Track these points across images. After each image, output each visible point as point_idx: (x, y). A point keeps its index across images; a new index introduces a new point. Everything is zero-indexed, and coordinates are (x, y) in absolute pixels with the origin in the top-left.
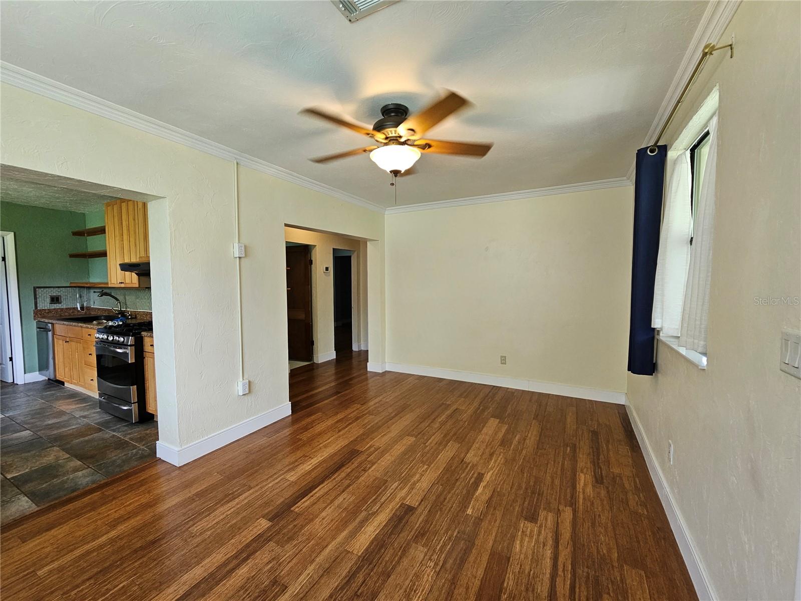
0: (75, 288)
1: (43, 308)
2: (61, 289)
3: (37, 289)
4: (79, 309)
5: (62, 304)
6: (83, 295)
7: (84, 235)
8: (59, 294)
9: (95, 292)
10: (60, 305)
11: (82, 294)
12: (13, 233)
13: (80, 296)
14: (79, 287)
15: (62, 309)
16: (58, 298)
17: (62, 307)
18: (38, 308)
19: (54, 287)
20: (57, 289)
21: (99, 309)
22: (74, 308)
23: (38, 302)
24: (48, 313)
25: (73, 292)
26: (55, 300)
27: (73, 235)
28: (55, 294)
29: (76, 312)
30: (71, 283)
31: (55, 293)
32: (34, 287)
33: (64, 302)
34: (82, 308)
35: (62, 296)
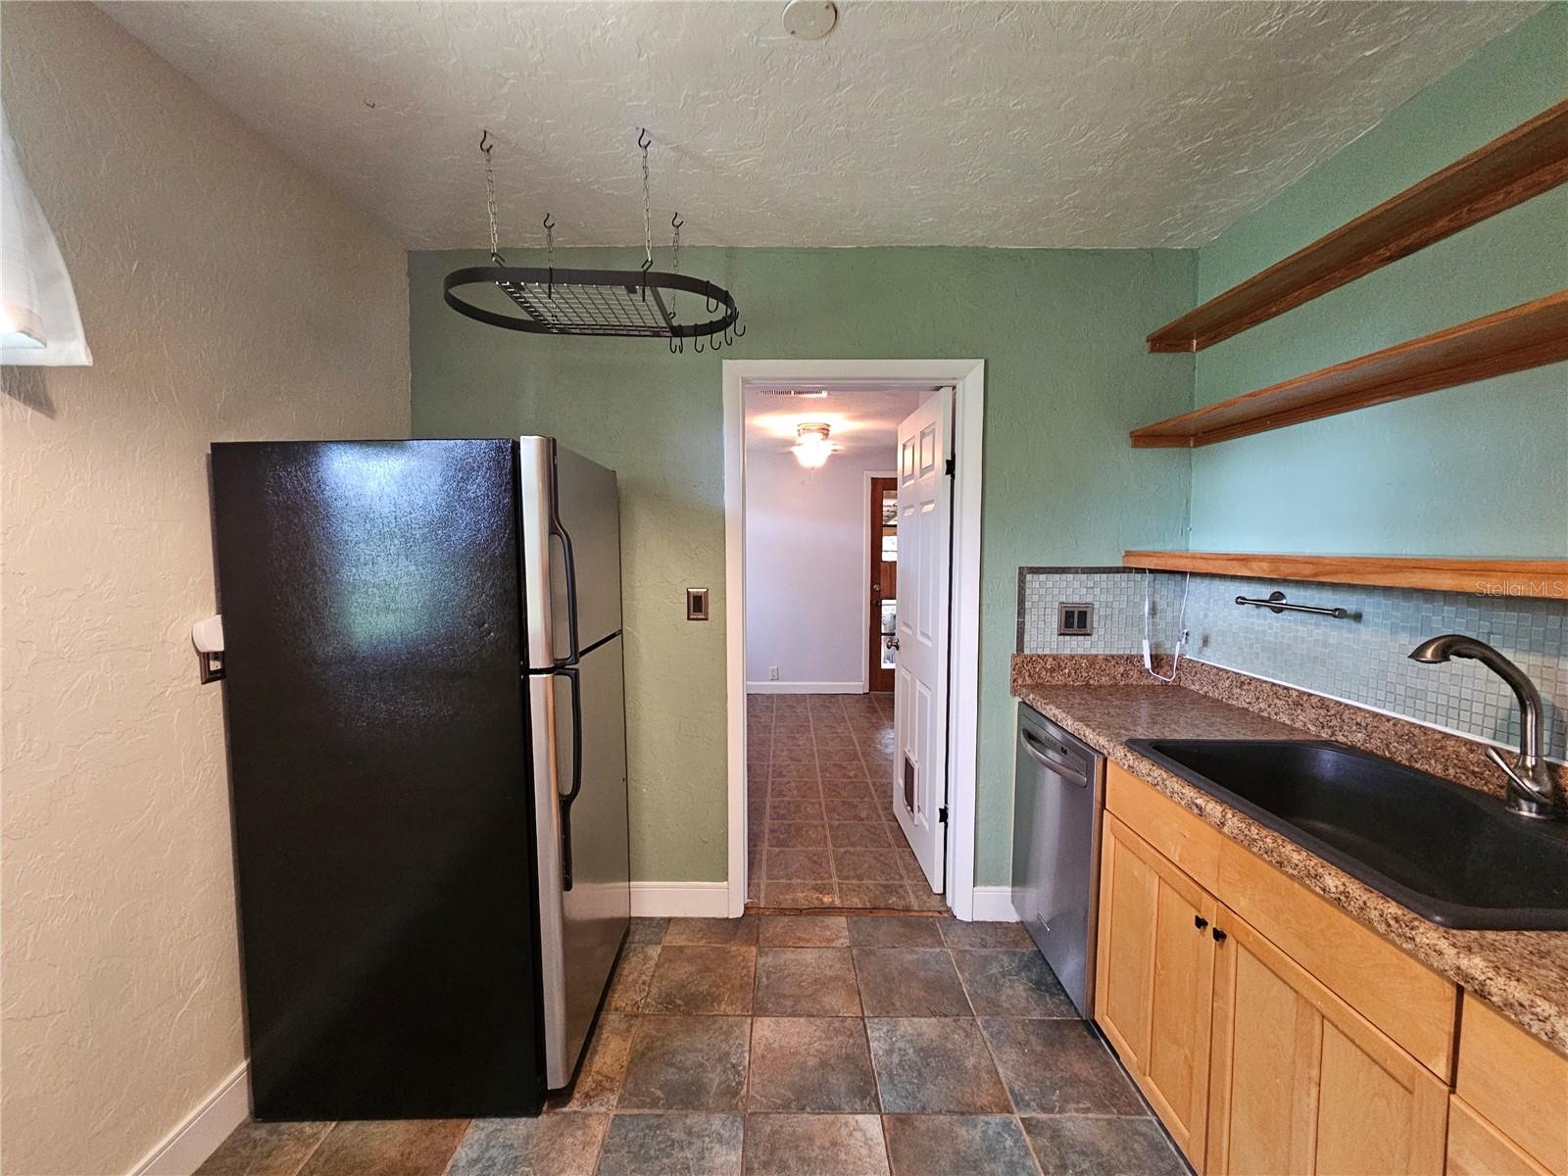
0: (1138, 577)
1: (1040, 652)
2: (1097, 577)
3: (1029, 577)
4: (1148, 664)
5: (1095, 637)
6: (1162, 605)
7: (1188, 349)
8: (1089, 599)
9: (1241, 601)
10: (1088, 644)
11: (1157, 598)
12: (983, 361)
13: (1153, 611)
14: (1151, 571)
15: (1092, 660)
16: (1085, 613)
17: (1094, 652)
18: (1027, 652)
19: (1075, 571)
20: (1084, 577)
21: (1242, 682)
22: (1129, 659)
23: (1027, 626)
24: (1052, 670)
25: (1131, 592)
26: (1075, 621)
27: (1153, 350)
28: (1076, 599)
29: (1135, 674)
30: (1128, 554)
31: (1075, 591)
32: (1020, 568)
33: (1102, 631)
34: (1156, 659)
35: (1097, 605)
